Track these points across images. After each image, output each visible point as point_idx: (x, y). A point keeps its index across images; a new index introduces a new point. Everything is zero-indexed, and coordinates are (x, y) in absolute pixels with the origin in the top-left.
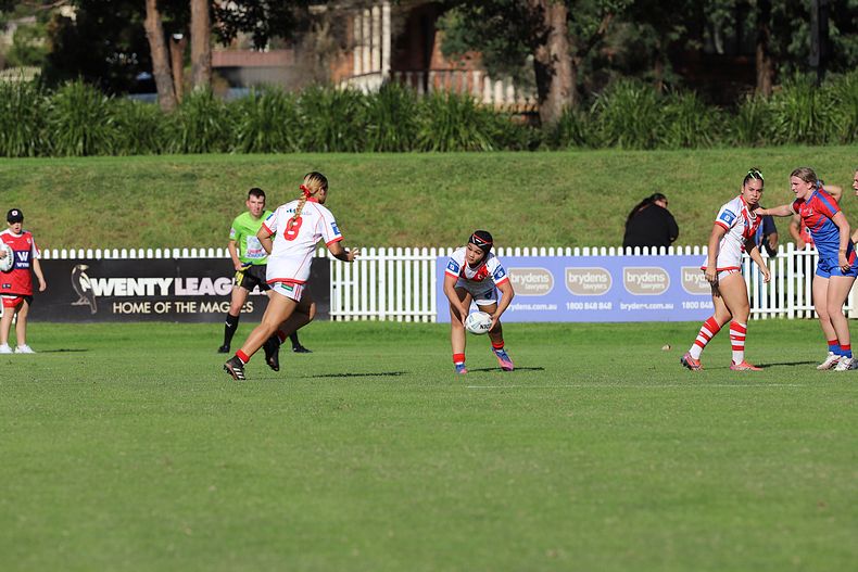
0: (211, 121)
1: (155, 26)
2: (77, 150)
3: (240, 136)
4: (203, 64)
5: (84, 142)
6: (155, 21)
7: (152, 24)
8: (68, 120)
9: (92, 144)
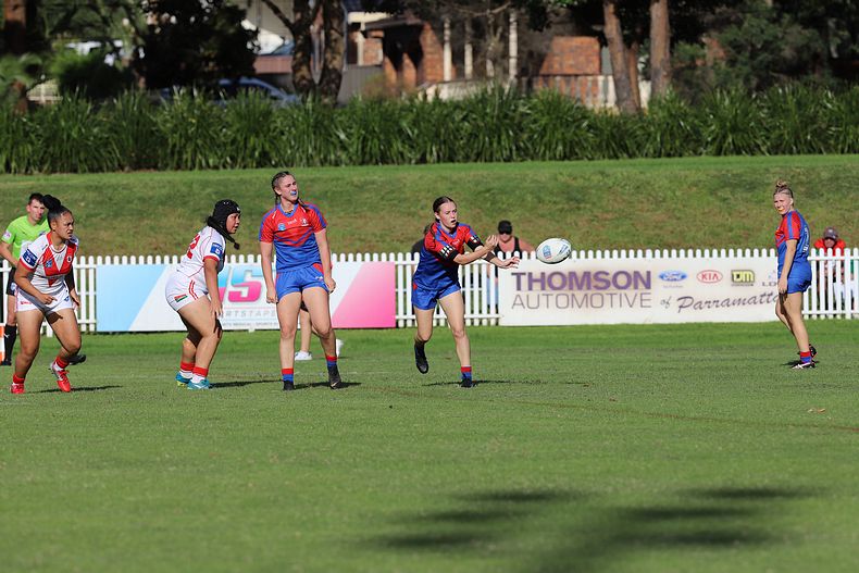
0: (682, 124)
1: (614, 32)
2: (558, 154)
3: (709, 139)
4: (664, 69)
5: (564, 147)
6: (614, 27)
7: (612, 30)
8: (546, 124)
9: (572, 148)
